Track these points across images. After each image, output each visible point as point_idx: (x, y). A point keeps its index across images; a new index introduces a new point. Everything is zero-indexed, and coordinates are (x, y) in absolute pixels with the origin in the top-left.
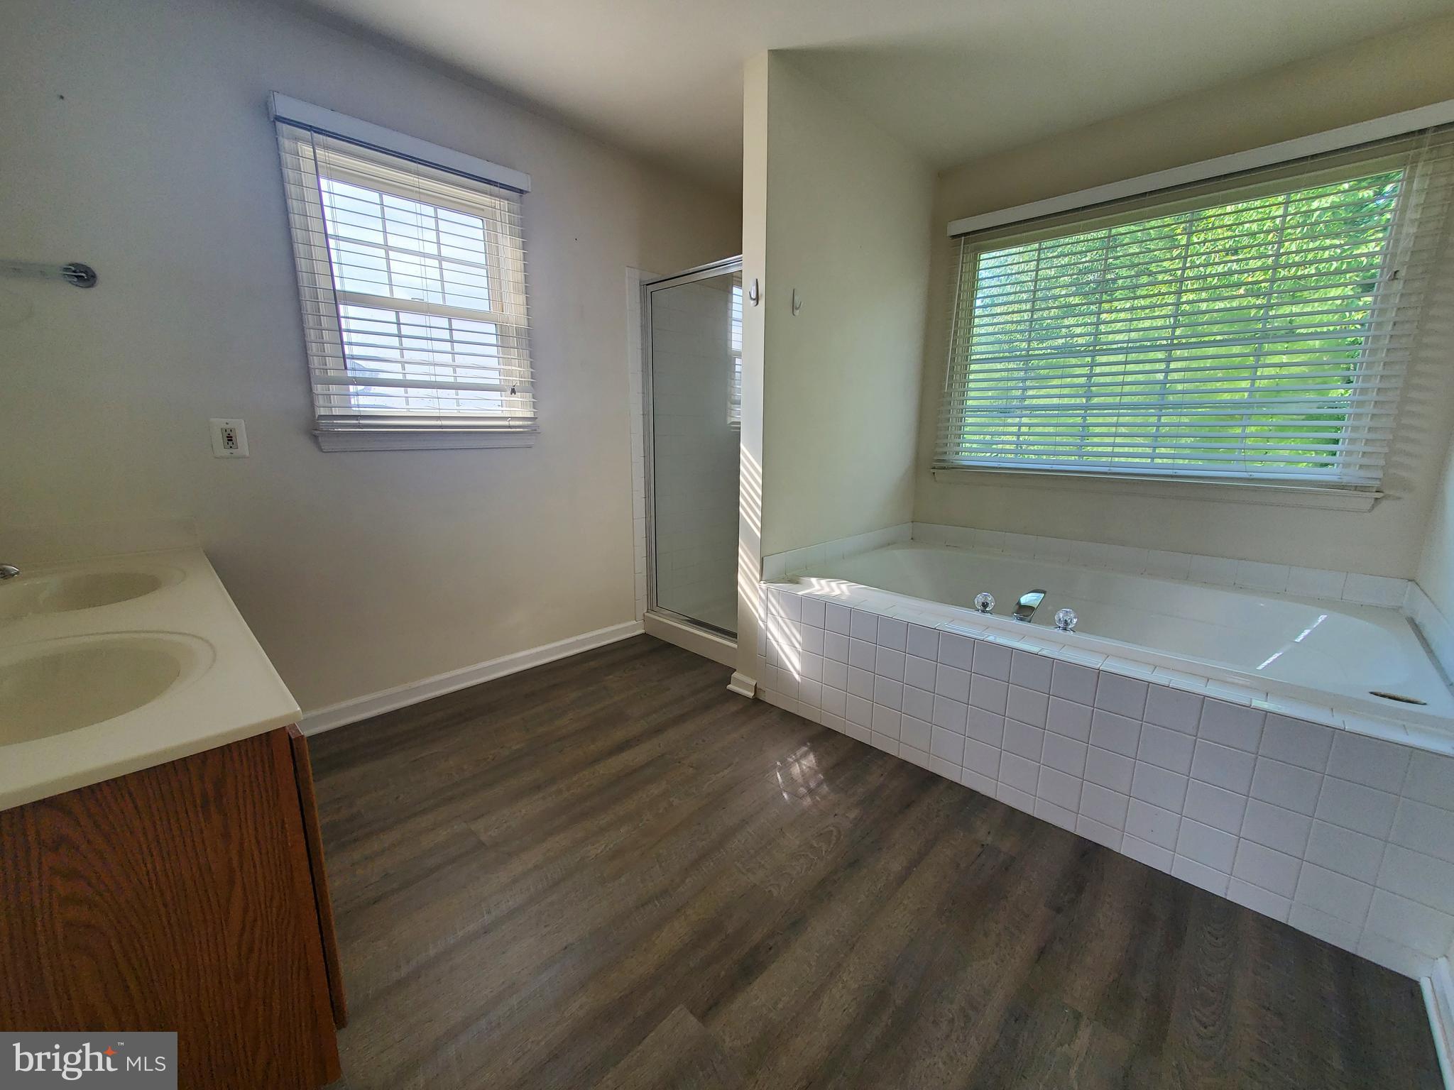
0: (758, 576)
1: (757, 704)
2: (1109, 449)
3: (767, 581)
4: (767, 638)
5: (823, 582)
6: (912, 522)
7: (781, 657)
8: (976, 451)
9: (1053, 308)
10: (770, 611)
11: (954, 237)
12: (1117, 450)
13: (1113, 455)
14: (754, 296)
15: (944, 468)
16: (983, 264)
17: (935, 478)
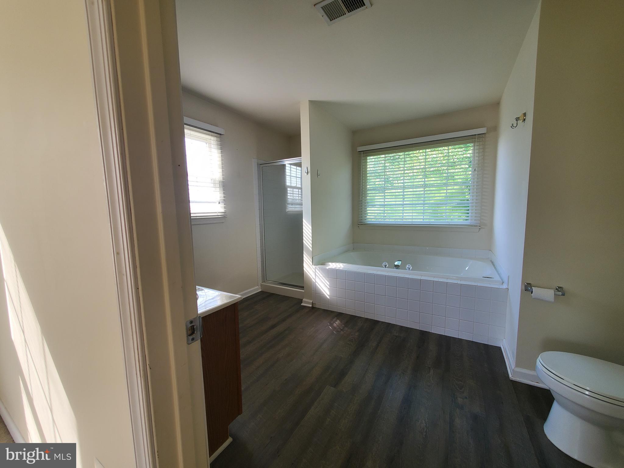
0: (311, 264)
1: (313, 309)
2: (411, 217)
3: (315, 265)
4: (316, 285)
5: (334, 264)
6: (353, 243)
7: (321, 291)
8: (373, 219)
9: (380, 167)
10: (317, 275)
11: (359, 152)
12: (413, 217)
13: (412, 219)
14: (307, 172)
15: (362, 225)
16: (368, 161)
17: (359, 228)
